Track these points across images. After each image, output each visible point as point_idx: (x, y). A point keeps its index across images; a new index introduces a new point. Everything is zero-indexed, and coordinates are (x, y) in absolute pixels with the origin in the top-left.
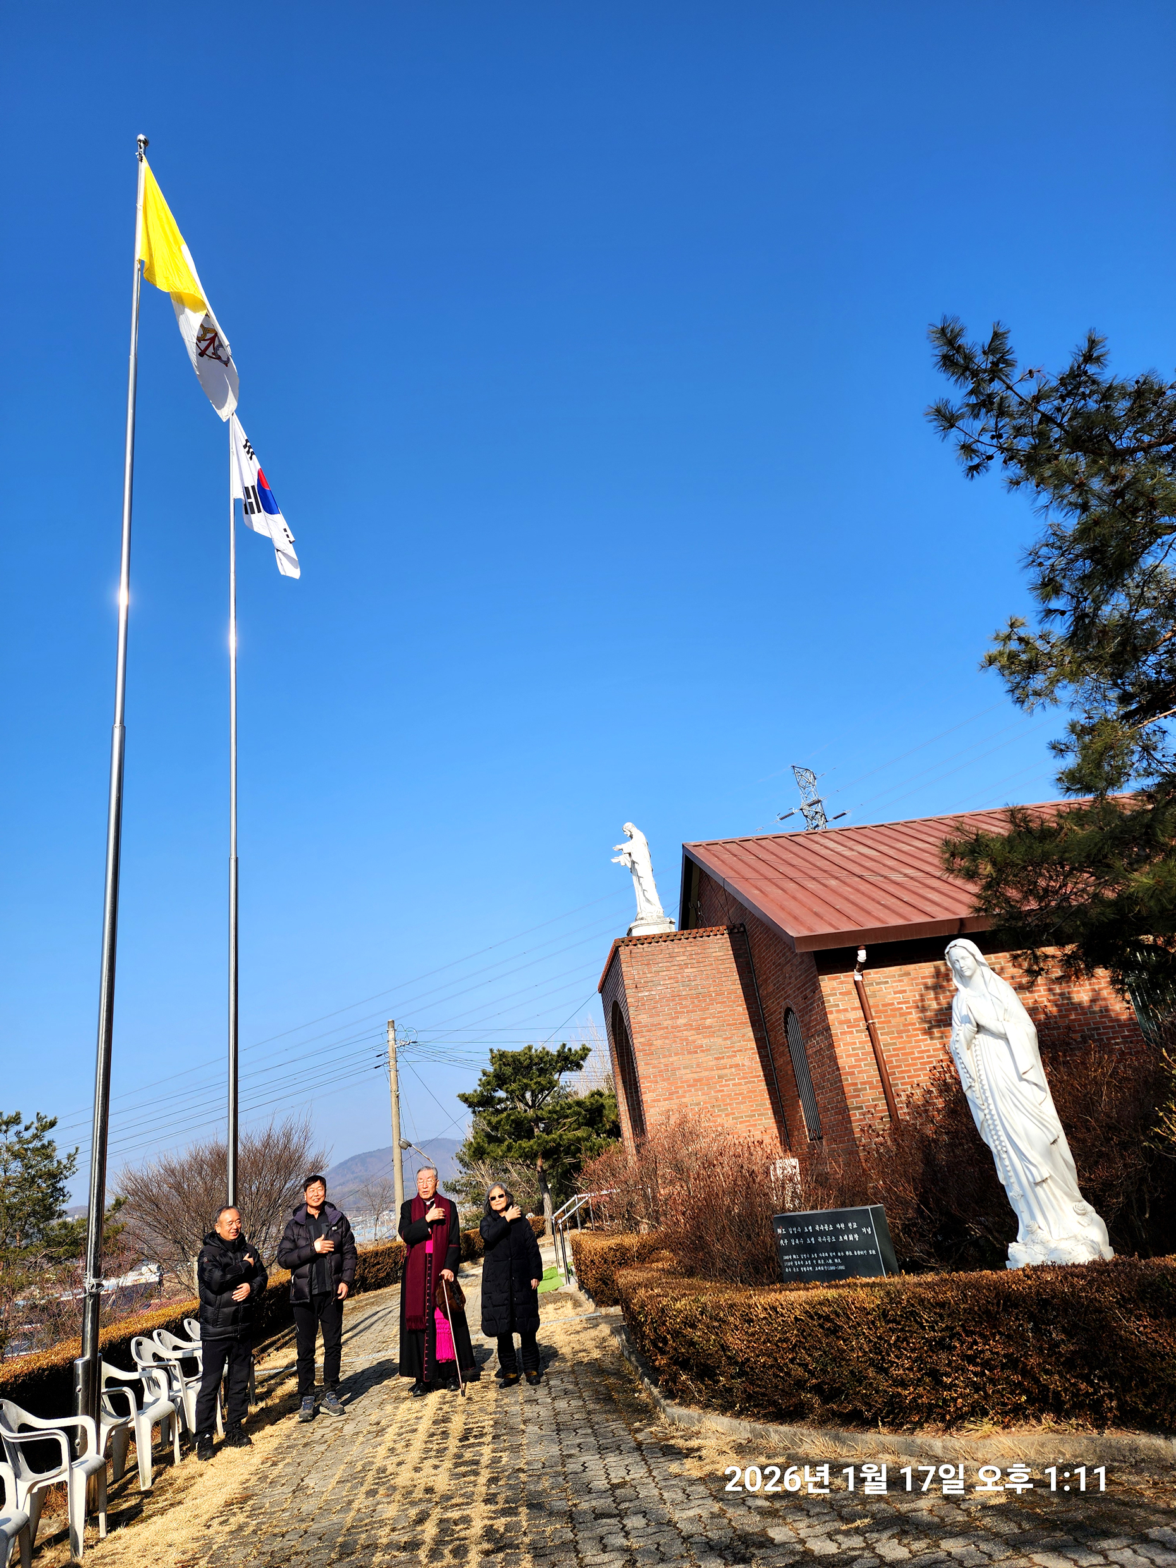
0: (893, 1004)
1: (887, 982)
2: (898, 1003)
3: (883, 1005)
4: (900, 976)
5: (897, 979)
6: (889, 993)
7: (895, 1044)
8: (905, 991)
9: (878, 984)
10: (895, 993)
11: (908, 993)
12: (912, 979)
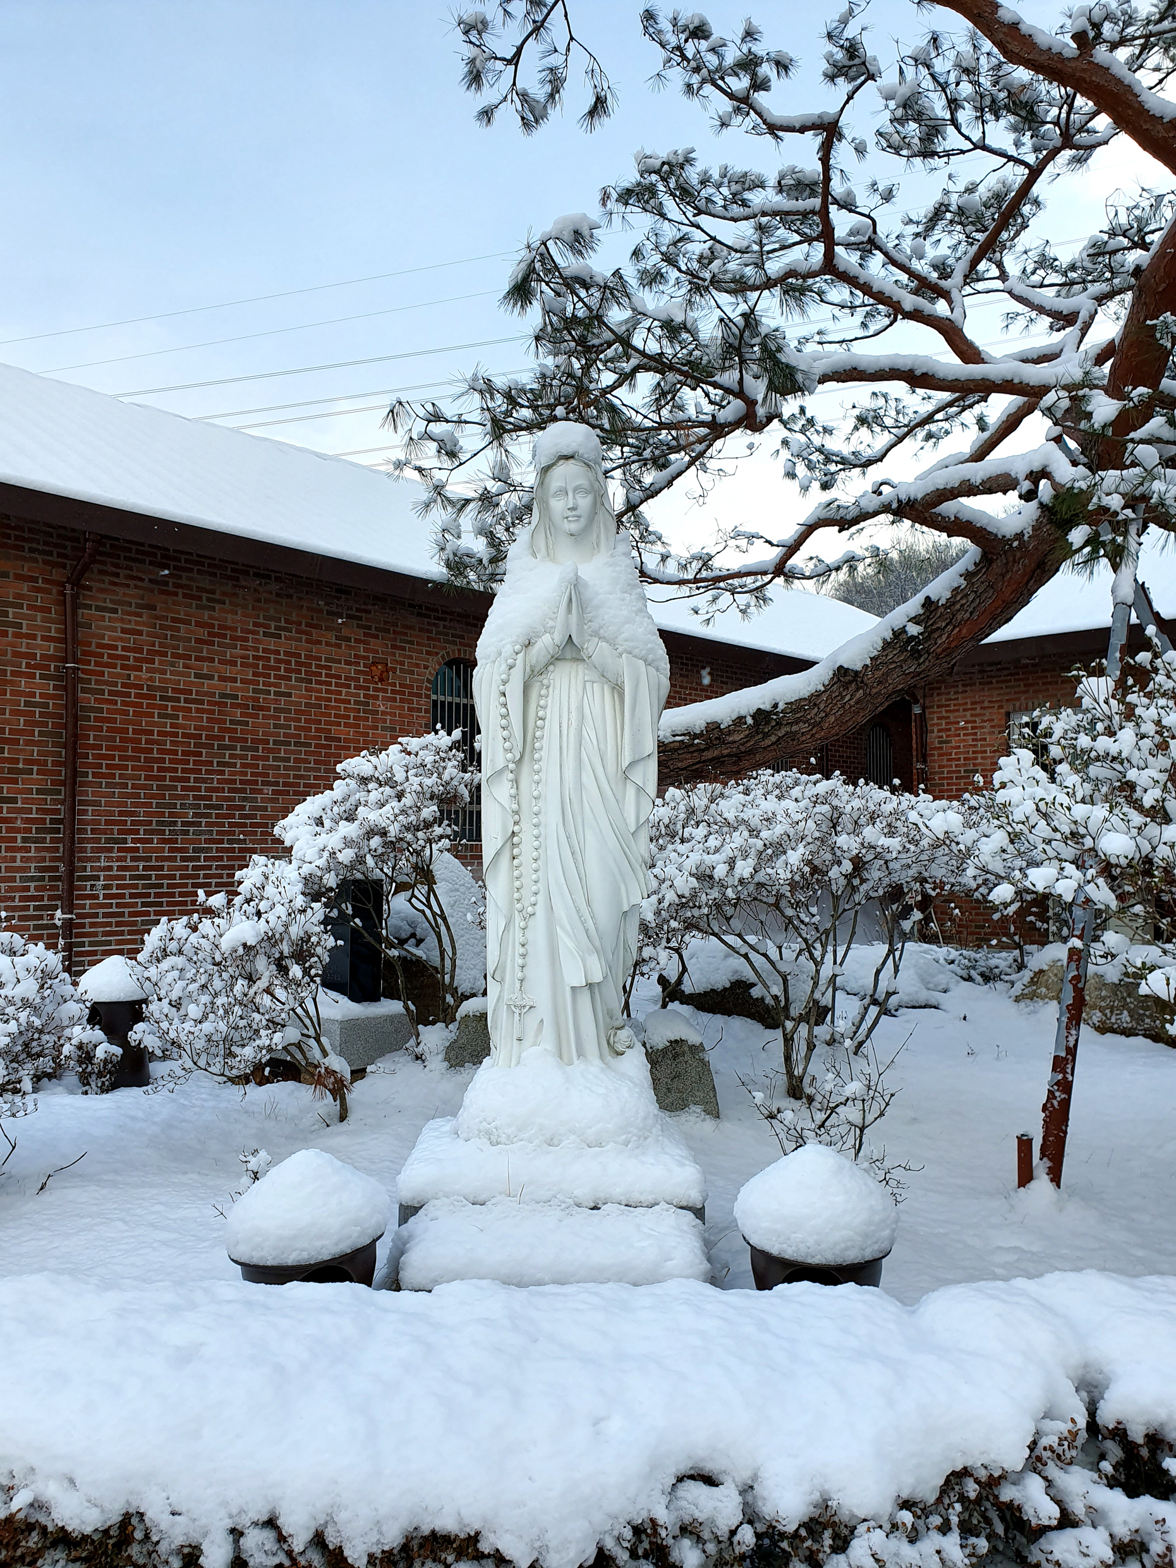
0: (115, 648)
1: (115, 611)
2: (124, 649)
3: (99, 646)
4: (138, 606)
5: (133, 609)
6: (114, 629)
7: (101, 710)
8: (140, 633)
9: (98, 609)
10: (124, 631)
11: (144, 637)
12: (157, 618)
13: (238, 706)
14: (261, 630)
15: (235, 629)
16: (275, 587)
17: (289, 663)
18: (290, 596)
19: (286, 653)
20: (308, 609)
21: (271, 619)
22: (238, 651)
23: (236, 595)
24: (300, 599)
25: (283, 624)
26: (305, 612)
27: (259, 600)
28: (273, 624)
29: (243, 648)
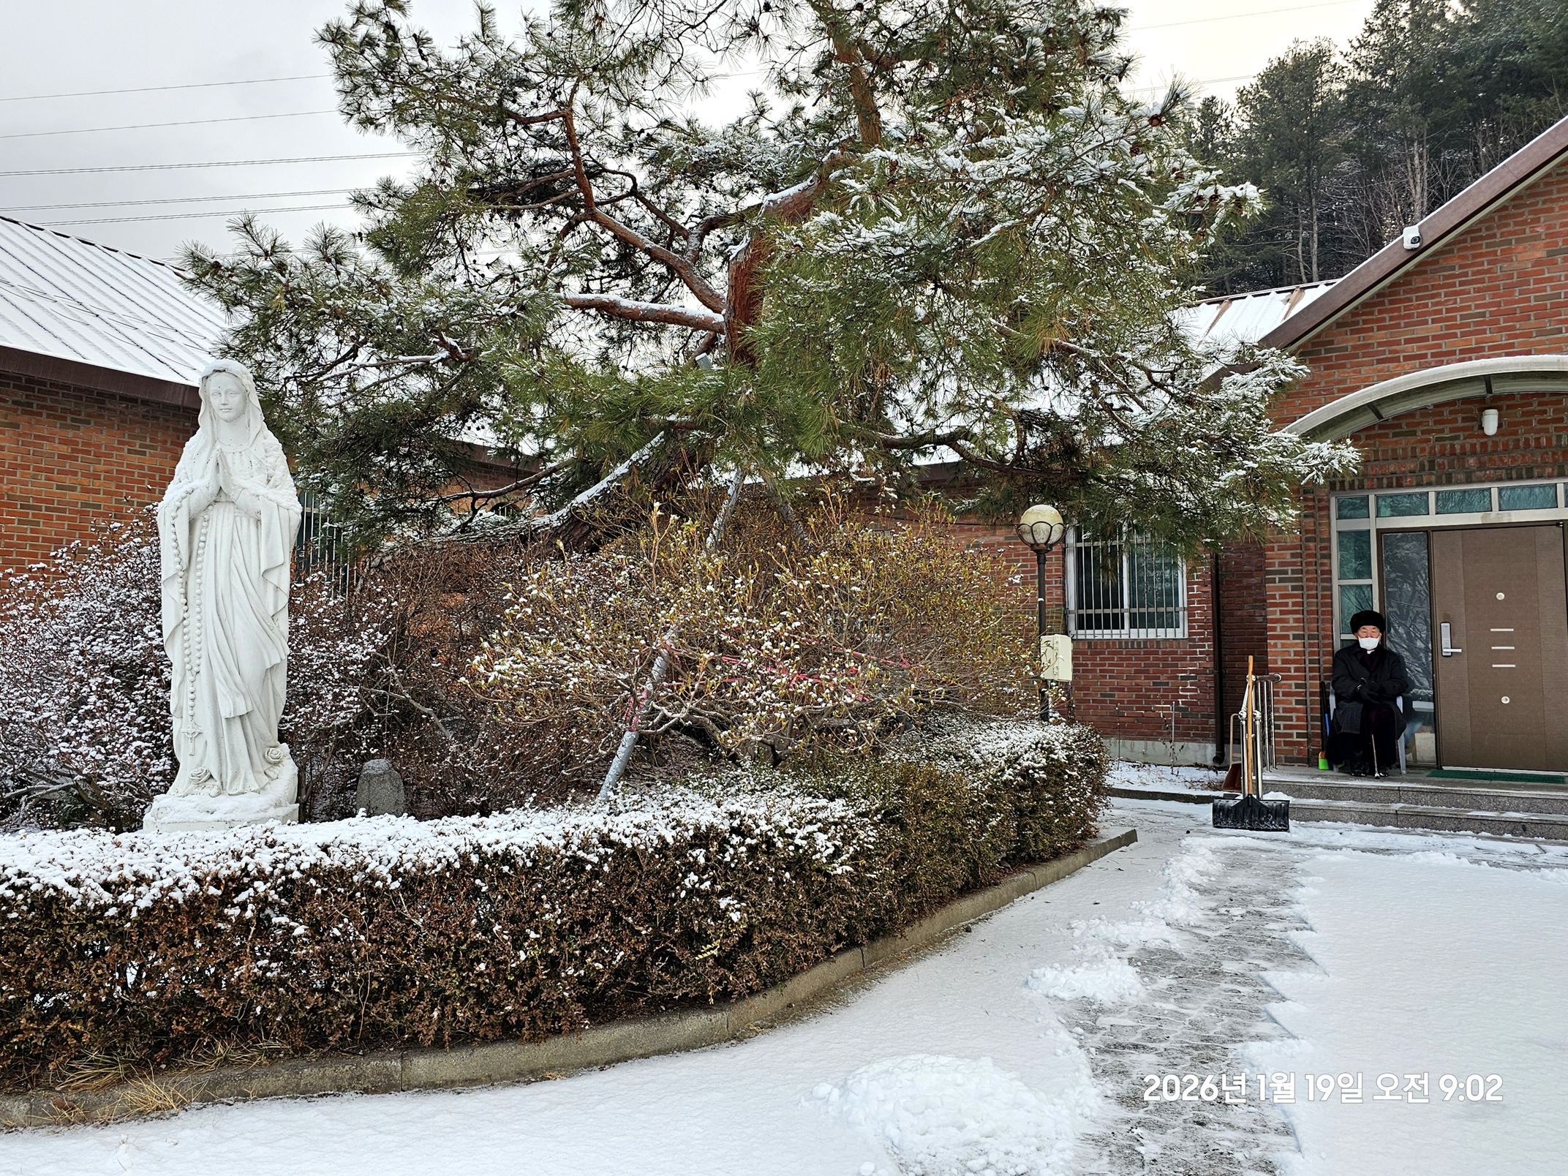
13: (101, 514)
14: (126, 447)
15: (99, 446)
16: (141, 410)
17: (153, 477)
18: (157, 418)
19: (150, 469)
20: (175, 430)
21: (136, 437)
22: (101, 467)
23: (101, 416)
24: (166, 420)
25: (148, 442)
26: (170, 432)
27: (123, 421)
28: (138, 443)
29: (106, 463)
